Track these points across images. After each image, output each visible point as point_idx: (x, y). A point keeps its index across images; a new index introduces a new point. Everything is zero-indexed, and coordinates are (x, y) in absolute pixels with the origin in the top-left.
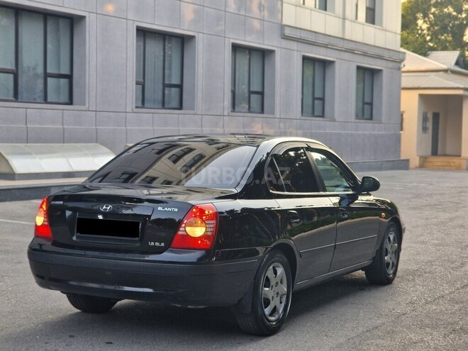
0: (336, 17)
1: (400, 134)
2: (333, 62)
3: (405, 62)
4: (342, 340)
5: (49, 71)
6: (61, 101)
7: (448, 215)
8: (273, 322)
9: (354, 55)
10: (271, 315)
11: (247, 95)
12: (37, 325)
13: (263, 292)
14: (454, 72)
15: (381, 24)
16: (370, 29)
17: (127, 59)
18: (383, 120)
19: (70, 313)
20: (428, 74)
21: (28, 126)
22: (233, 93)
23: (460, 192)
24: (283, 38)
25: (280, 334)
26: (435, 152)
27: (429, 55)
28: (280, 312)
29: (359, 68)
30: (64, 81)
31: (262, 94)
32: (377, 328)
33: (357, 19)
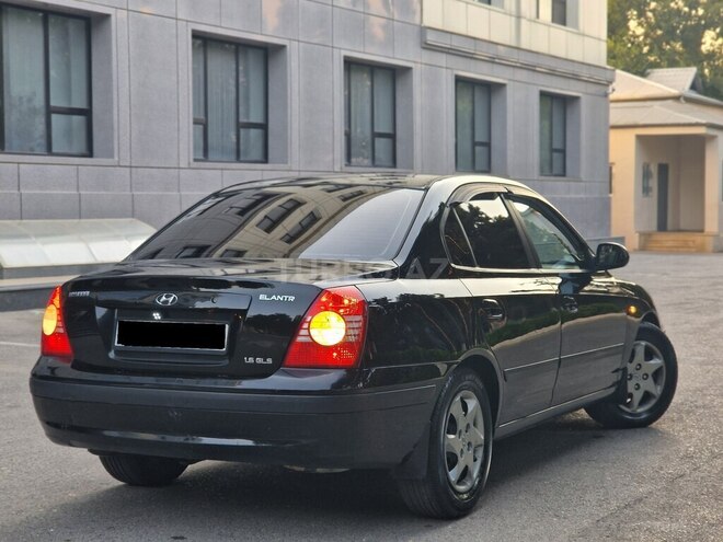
0: (505, 13)
1: (610, 198)
2: (501, 86)
3: (614, 85)
4: (585, 523)
5: (53, 103)
6: (74, 152)
7: (705, 319)
8: (463, 493)
9: (535, 74)
10: (460, 481)
11: (369, 139)
12: (51, 510)
13: (446, 443)
14: (689, 100)
15: (576, 25)
16: (559, 32)
17: (178, 83)
18: (583, 176)
19: (105, 487)
20: (648, 103)
21: (22, 191)
22: (348, 135)
23: (715, 284)
24: (424, 48)
25: (475, 515)
26: (662, 226)
27: (649, 74)
28: (475, 475)
29: (543, 95)
30: (78, 120)
31: (392, 137)
32: (640, 500)
33: (538, 16)
